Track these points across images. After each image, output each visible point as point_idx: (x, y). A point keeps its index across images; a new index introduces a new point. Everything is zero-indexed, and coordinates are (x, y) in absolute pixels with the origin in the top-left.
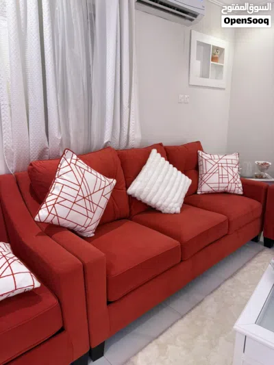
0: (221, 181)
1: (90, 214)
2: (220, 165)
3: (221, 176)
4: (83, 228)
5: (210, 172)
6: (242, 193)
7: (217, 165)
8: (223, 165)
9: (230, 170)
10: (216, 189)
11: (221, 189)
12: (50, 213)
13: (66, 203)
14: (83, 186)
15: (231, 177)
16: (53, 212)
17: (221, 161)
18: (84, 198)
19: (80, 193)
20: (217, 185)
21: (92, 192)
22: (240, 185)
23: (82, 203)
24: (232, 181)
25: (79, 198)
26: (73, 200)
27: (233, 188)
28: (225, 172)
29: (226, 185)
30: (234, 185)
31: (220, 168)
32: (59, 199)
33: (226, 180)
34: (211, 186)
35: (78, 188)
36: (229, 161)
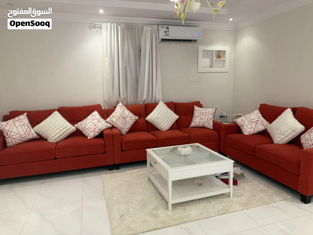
0: (200, 121)
1: (125, 125)
2: (202, 113)
3: (201, 119)
4: (121, 129)
5: (196, 116)
6: (212, 128)
7: (200, 113)
8: (203, 113)
9: (206, 116)
10: (199, 125)
11: (201, 125)
12: (110, 119)
13: (116, 118)
14: (123, 114)
15: (206, 119)
16: (111, 119)
17: (203, 111)
18: (123, 118)
19: (122, 116)
20: (199, 123)
21: (126, 117)
22: (212, 124)
23: (122, 119)
24: (206, 122)
25: (121, 117)
26: (119, 117)
27: (207, 125)
28: (204, 117)
29: (203, 123)
30: (207, 124)
31: (202, 115)
32: (114, 116)
33: (203, 121)
34: (196, 123)
35: (121, 114)
36: (207, 112)
